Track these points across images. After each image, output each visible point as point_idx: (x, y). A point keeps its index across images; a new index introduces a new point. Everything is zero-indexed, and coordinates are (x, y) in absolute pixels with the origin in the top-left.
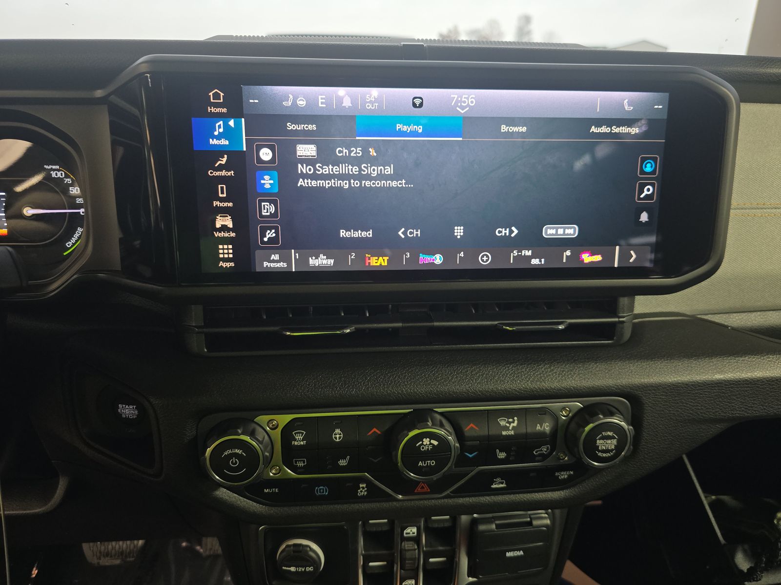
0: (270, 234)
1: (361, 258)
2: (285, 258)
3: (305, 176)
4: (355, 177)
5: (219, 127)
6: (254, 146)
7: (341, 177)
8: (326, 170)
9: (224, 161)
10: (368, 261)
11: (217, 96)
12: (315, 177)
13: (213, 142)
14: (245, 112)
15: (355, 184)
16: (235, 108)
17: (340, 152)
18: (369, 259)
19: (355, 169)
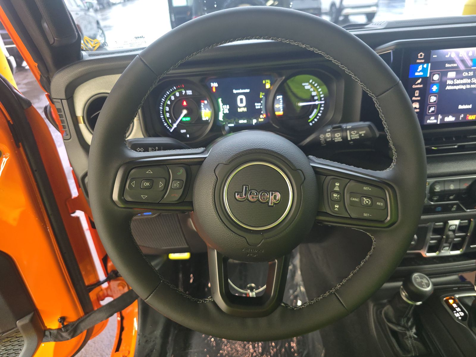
0: (432, 109)
1: (465, 117)
2: (436, 118)
3: (449, 85)
4: (468, 84)
5: (420, 68)
6: (432, 74)
7: (463, 84)
8: (458, 82)
9: (419, 81)
10: (467, 117)
11: (421, 55)
12: (453, 85)
13: (417, 74)
14: (431, 60)
15: (468, 86)
16: (427, 60)
17: (465, 74)
18: (468, 116)
19: (469, 81)
